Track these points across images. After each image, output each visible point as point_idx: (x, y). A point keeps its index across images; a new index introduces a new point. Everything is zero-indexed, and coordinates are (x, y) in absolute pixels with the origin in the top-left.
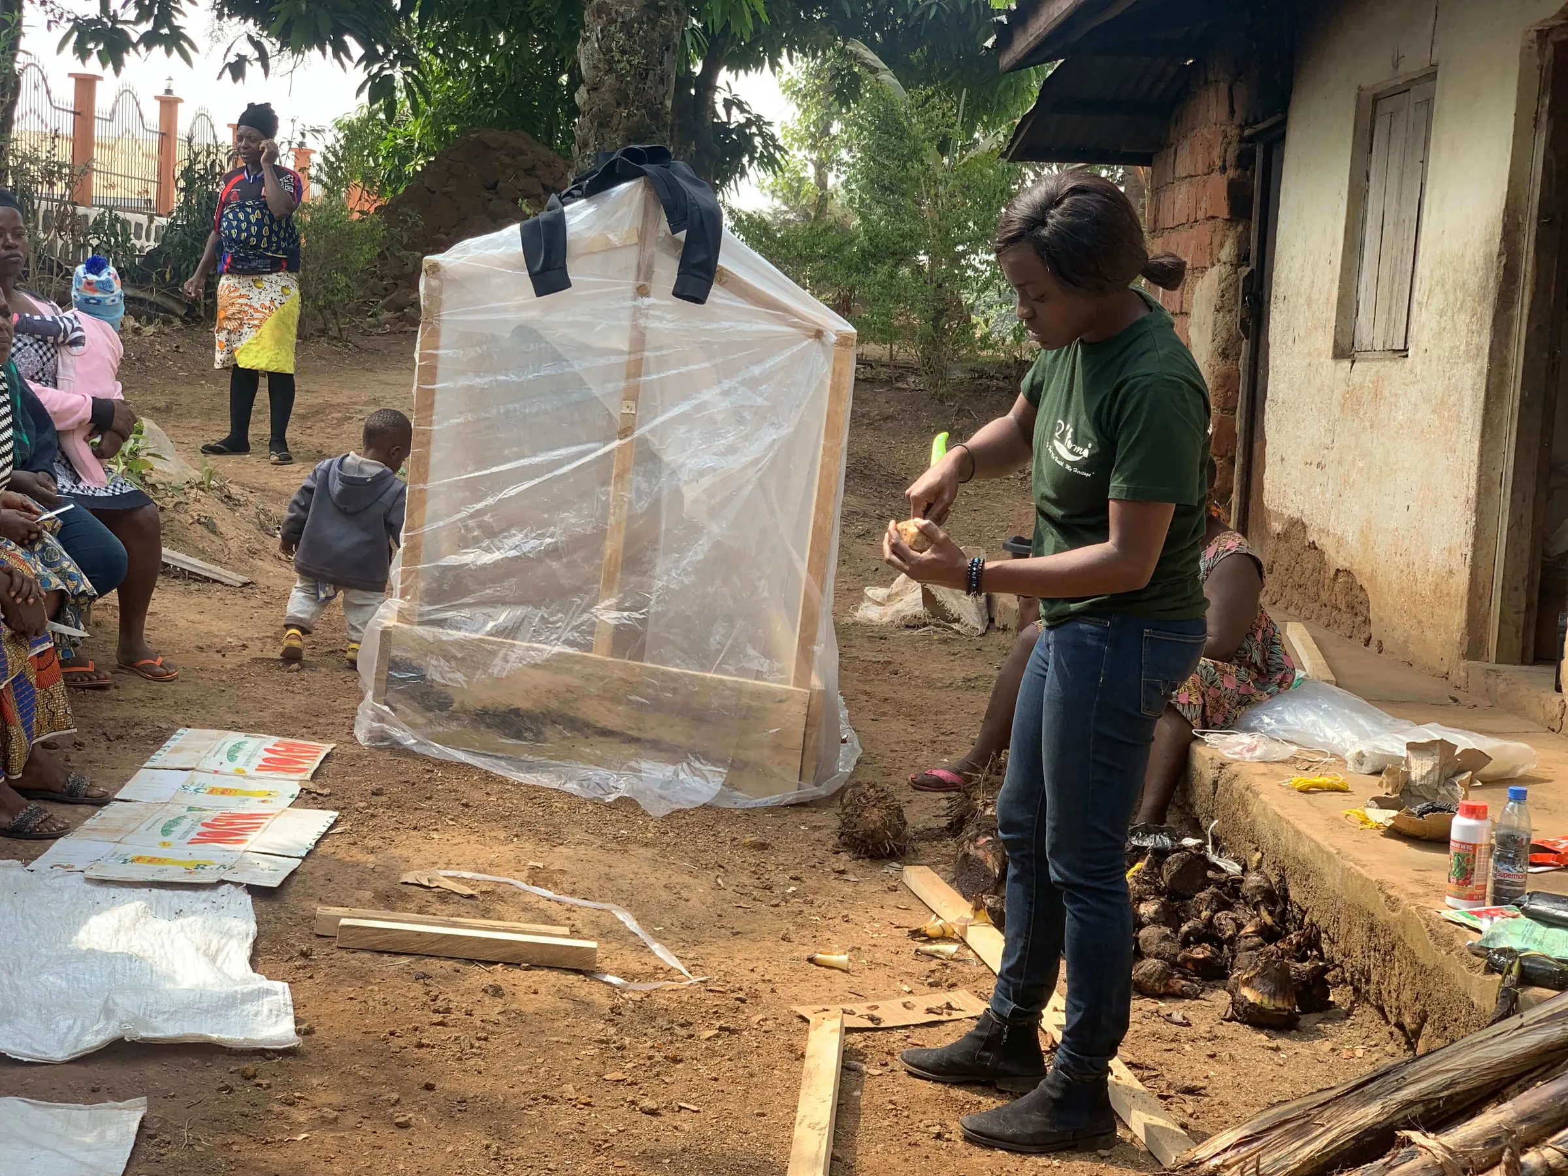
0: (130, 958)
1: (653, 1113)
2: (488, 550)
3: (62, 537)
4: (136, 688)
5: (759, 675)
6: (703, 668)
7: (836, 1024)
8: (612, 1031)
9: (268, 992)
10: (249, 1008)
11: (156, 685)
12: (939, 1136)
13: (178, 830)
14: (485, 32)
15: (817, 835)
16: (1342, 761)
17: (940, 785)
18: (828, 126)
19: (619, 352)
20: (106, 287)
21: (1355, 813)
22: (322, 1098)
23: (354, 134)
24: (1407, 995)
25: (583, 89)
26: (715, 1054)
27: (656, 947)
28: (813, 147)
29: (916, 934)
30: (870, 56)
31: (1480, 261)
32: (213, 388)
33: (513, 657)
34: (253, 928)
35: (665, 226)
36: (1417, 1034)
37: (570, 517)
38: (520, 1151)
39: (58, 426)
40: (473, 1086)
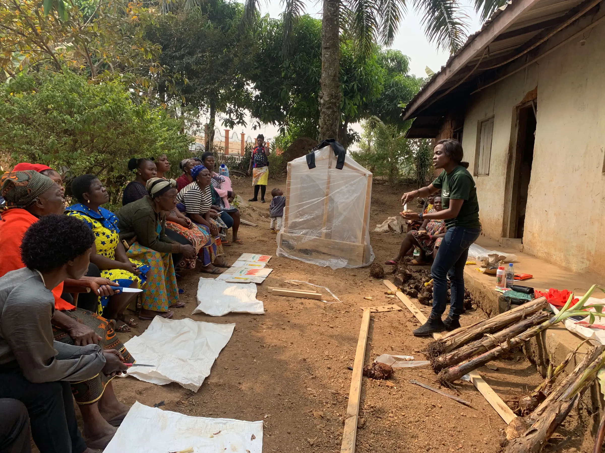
0: (233, 296)
1: (332, 328)
2: (301, 218)
3: (221, 217)
4: (236, 246)
5: (354, 242)
6: (343, 241)
7: (369, 311)
8: (324, 311)
9: (259, 303)
10: (255, 306)
11: (239, 245)
12: (389, 333)
13: (243, 272)
14: (302, 119)
15: (366, 273)
16: (475, 258)
17: (391, 264)
18: (370, 133)
19: (325, 180)
20: (226, 170)
21: (477, 269)
22: (269, 323)
23: (277, 139)
24: (488, 306)
25: (320, 128)
26: (345, 316)
27: (333, 295)
28: (367, 138)
29: (386, 293)
30: (378, 119)
31: (504, 155)
32: (251, 189)
33: (306, 239)
34: (256, 291)
35: (334, 154)
36: (490, 314)
37: (316, 212)
38: (306, 334)
39: (221, 196)
40: (297, 322)
